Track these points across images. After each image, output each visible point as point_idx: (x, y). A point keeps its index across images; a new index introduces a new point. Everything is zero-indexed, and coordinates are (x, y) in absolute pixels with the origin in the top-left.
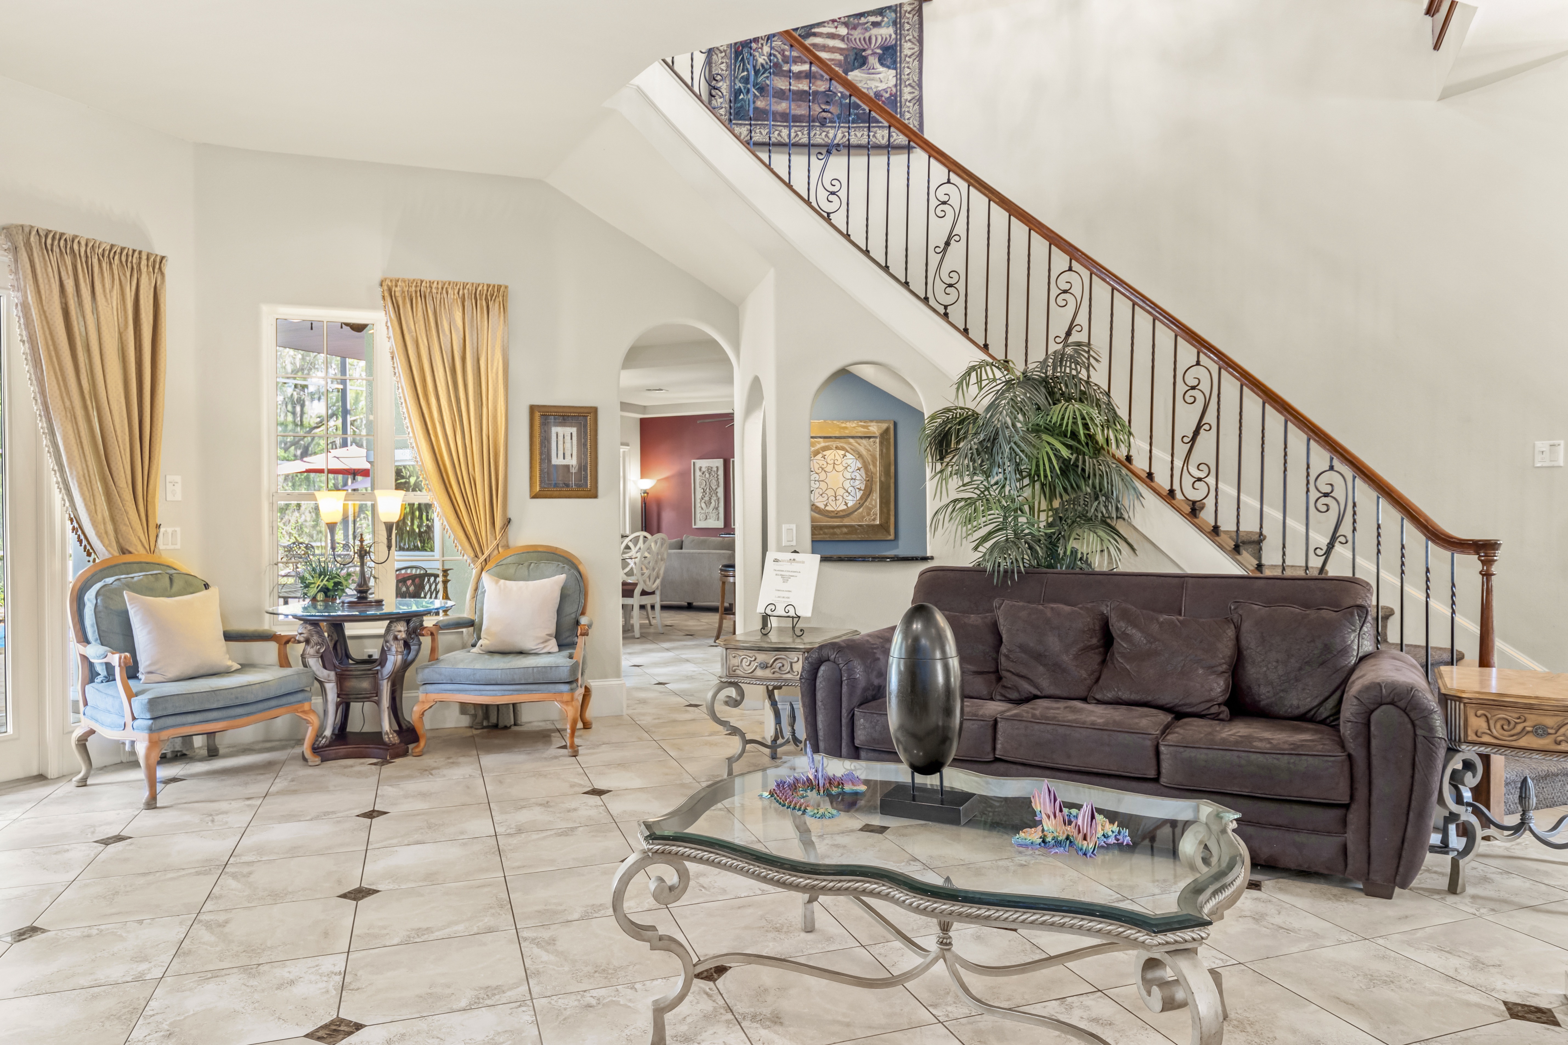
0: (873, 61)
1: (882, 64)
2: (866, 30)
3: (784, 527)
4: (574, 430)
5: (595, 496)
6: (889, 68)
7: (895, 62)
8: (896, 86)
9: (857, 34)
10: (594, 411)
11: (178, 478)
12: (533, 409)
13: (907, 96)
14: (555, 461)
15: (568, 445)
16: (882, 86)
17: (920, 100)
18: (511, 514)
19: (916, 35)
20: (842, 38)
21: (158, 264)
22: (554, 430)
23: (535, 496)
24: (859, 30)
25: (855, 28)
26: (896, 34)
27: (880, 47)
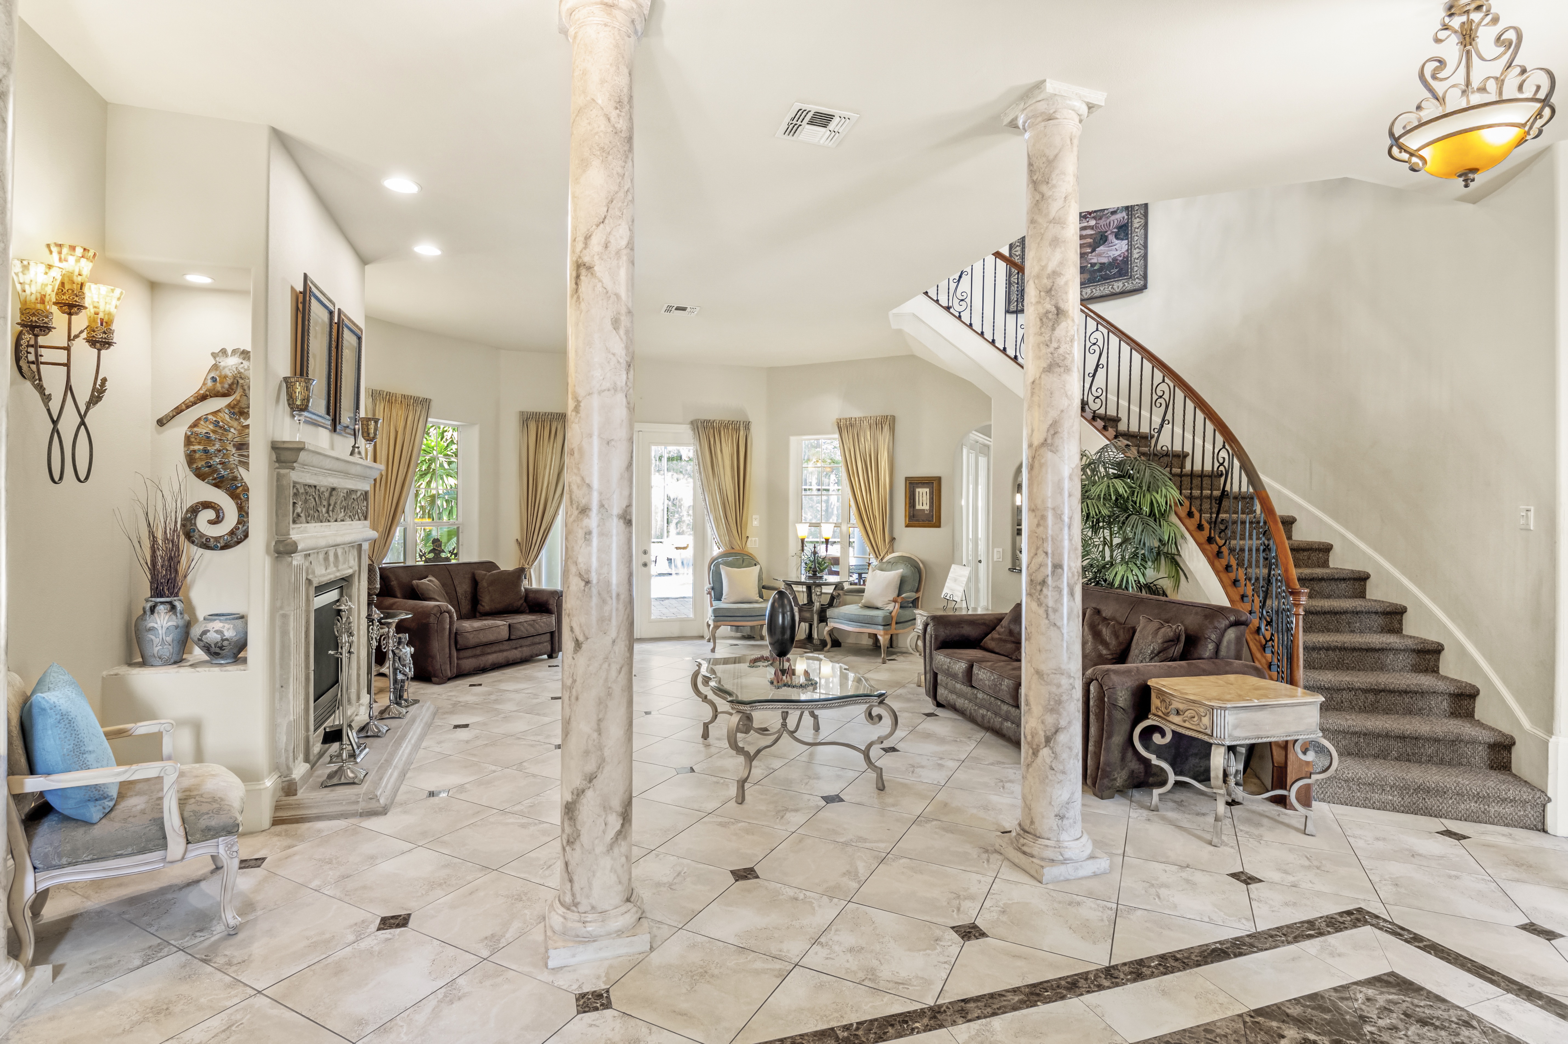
0: (1111, 238)
1: (1117, 238)
2: (1108, 218)
3: (995, 550)
4: (928, 490)
5: (939, 526)
6: (1122, 239)
7: (1127, 234)
8: (1127, 250)
9: (1102, 222)
10: (939, 479)
11: (757, 516)
12: (907, 479)
13: (1136, 255)
14: (918, 507)
15: (925, 498)
16: (1117, 253)
17: (1145, 257)
18: (895, 536)
19: (1142, 212)
20: (1092, 228)
21: (747, 425)
22: (917, 490)
23: (907, 526)
24: (1103, 219)
25: (1101, 219)
26: (1128, 215)
27: (1117, 227)
